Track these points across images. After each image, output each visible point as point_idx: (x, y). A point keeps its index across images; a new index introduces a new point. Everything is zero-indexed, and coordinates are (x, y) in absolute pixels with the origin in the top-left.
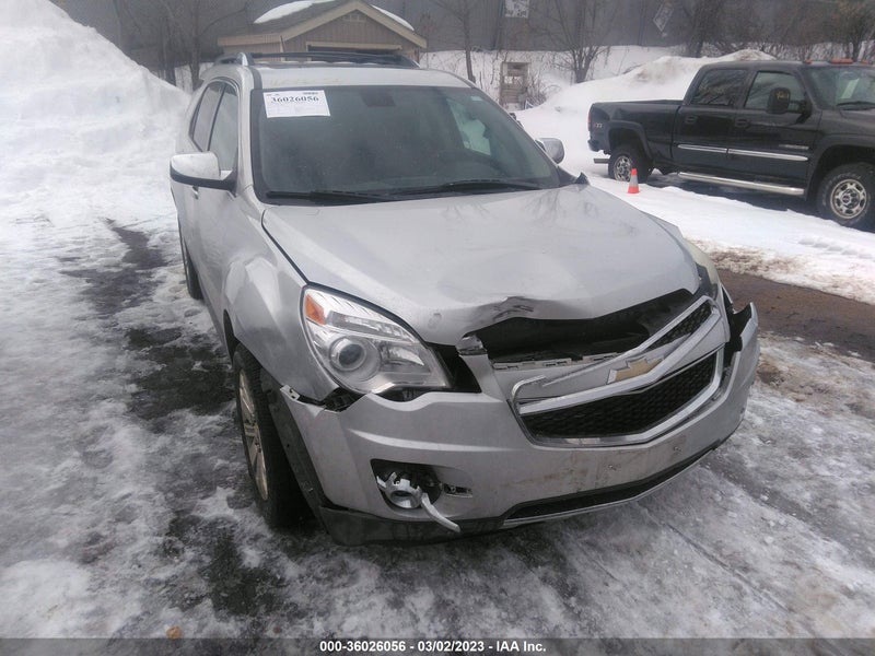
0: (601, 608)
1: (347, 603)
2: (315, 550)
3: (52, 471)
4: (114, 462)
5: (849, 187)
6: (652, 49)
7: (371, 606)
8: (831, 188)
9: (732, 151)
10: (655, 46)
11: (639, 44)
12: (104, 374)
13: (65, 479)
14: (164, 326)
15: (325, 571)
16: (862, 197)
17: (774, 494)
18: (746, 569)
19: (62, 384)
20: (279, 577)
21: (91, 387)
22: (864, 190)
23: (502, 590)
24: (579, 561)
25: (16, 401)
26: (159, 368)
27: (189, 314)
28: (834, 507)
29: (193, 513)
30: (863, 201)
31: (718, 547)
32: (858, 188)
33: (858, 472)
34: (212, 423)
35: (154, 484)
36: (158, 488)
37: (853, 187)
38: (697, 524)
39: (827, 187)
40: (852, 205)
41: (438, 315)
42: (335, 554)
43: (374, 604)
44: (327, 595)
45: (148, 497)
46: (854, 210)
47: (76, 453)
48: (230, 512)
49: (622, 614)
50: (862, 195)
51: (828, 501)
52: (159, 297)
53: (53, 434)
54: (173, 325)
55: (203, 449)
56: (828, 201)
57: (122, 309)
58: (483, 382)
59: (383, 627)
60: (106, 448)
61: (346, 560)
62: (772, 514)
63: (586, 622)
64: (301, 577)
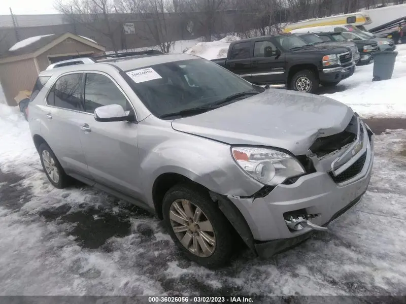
0: (364, 246)
1: (276, 283)
2: (239, 270)
3: (72, 288)
4: (103, 272)
5: (302, 80)
6: (190, 41)
7: (287, 281)
8: (296, 82)
9: (253, 75)
10: (191, 39)
11: (183, 39)
12: (49, 237)
13: (84, 289)
14: (57, 205)
15: (253, 276)
16: (308, 83)
17: (377, 188)
18: (395, 215)
19: (30, 249)
20: (236, 287)
21: (48, 244)
22: (308, 80)
23: (326, 255)
24: (342, 234)
25: (11, 265)
26: (75, 224)
27: (66, 196)
28: (398, 186)
29: (168, 278)
30: (309, 84)
31: (381, 211)
32: (306, 79)
33: (393, 173)
34: (133, 238)
35: (134, 273)
36: (139, 274)
37: (304, 80)
38: (366, 207)
39: (294, 82)
40: (306, 86)
41: (297, 143)
42: (250, 268)
43: (287, 279)
44: (264, 284)
45: (138, 280)
46: (306, 88)
47: (77, 276)
48: (185, 271)
49: (374, 245)
50: (308, 82)
51: (394, 185)
52: (38, 194)
53: (53, 272)
54: (61, 204)
55: (141, 250)
56: (296, 87)
57: (22, 205)
58: (317, 167)
59: (299, 286)
60: (91, 267)
61: (258, 268)
62: (383, 195)
63: (364, 253)
64: (245, 283)
